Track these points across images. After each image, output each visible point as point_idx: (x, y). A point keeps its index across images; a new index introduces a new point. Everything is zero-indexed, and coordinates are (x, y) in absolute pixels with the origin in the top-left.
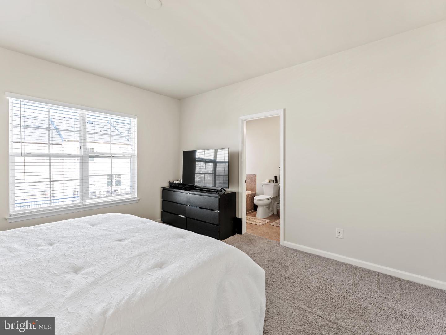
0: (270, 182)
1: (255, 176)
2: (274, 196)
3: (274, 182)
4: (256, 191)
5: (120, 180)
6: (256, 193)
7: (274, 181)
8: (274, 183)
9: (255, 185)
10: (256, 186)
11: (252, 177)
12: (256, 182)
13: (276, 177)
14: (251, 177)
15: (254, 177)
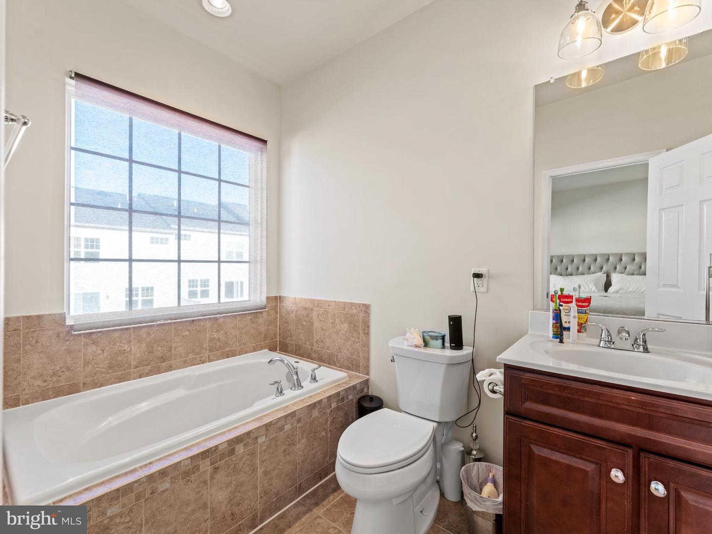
0: (426, 344)
1: (366, 308)
2: (450, 418)
3: (447, 344)
4: (368, 374)
5: (152, 297)
6: (367, 381)
7: (447, 338)
8: (449, 353)
9: (367, 346)
10: (368, 352)
11: (354, 311)
12: (367, 334)
13: (456, 323)
14: (352, 315)
15: (362, 314)
